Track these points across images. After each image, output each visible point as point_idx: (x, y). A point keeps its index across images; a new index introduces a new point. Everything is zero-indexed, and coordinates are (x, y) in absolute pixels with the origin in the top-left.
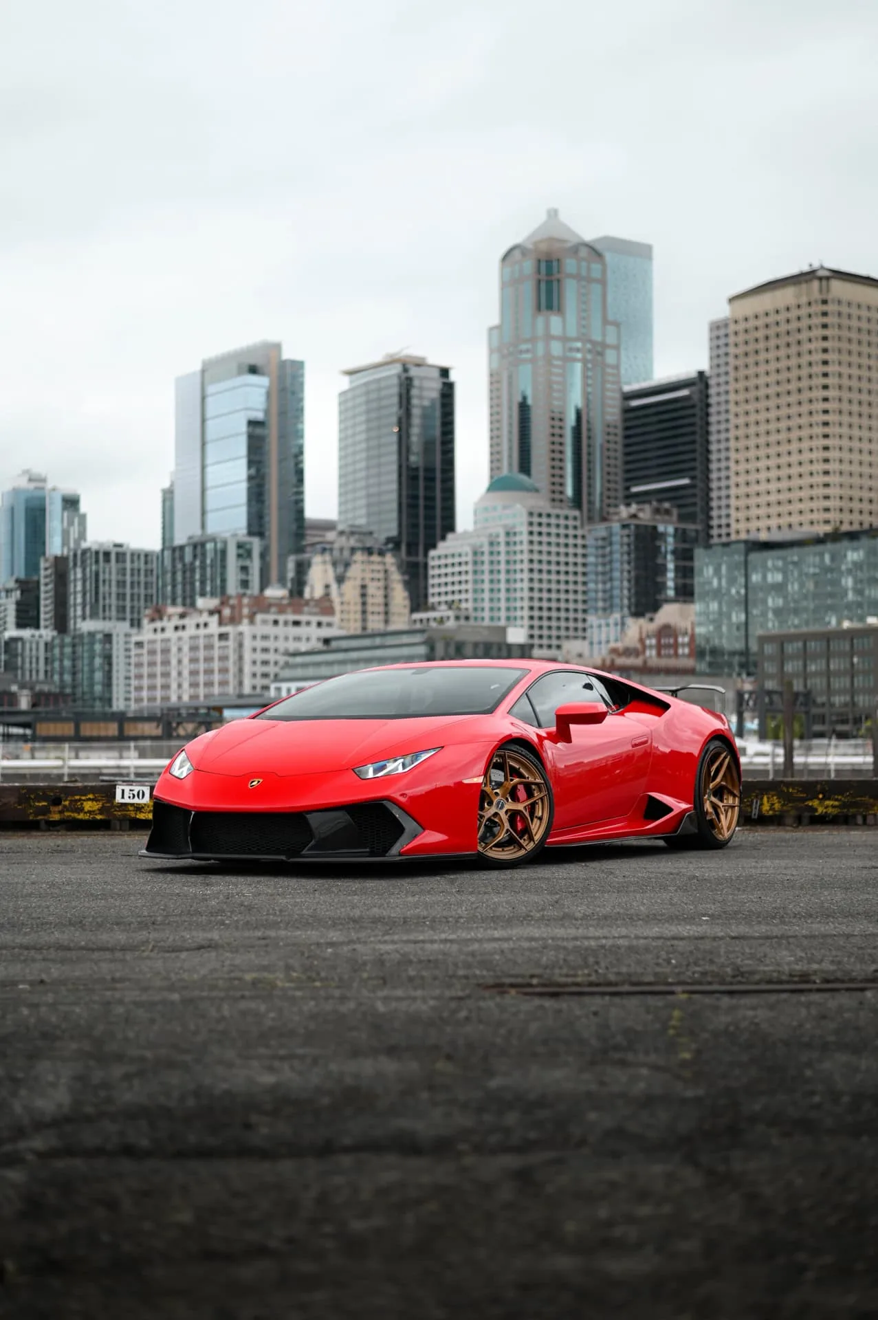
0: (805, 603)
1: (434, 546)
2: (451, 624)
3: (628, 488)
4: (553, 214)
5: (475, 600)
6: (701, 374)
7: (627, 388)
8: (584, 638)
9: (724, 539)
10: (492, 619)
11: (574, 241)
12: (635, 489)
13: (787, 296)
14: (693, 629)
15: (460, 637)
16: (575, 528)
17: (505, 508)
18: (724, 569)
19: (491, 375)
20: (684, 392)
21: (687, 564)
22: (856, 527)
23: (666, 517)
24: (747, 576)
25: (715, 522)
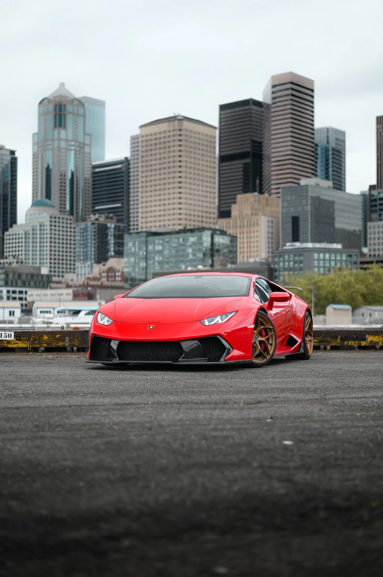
0: (171, 259)
1: (7, 230)
2: (14, 265)
3: (94, 207)
4: (62, 85)
5: (25, 255)
6: (126, 158)
7: (94, 163)
8: (74, 272)
9: (135, 231)
10: (33, 263)
11: (71, 97)
12: (97, 208)
13: (164, 127)
14: (123, 269)
15: (19, 271)
16: (71, 224)
17: (39, 214)
18: (137, 243)
19: (34, 155)
20: (119, 166)
21: (121, 241)
22: (192, 227)
23: (111, 221)
24: (147, 247)
25: (132, 223)
